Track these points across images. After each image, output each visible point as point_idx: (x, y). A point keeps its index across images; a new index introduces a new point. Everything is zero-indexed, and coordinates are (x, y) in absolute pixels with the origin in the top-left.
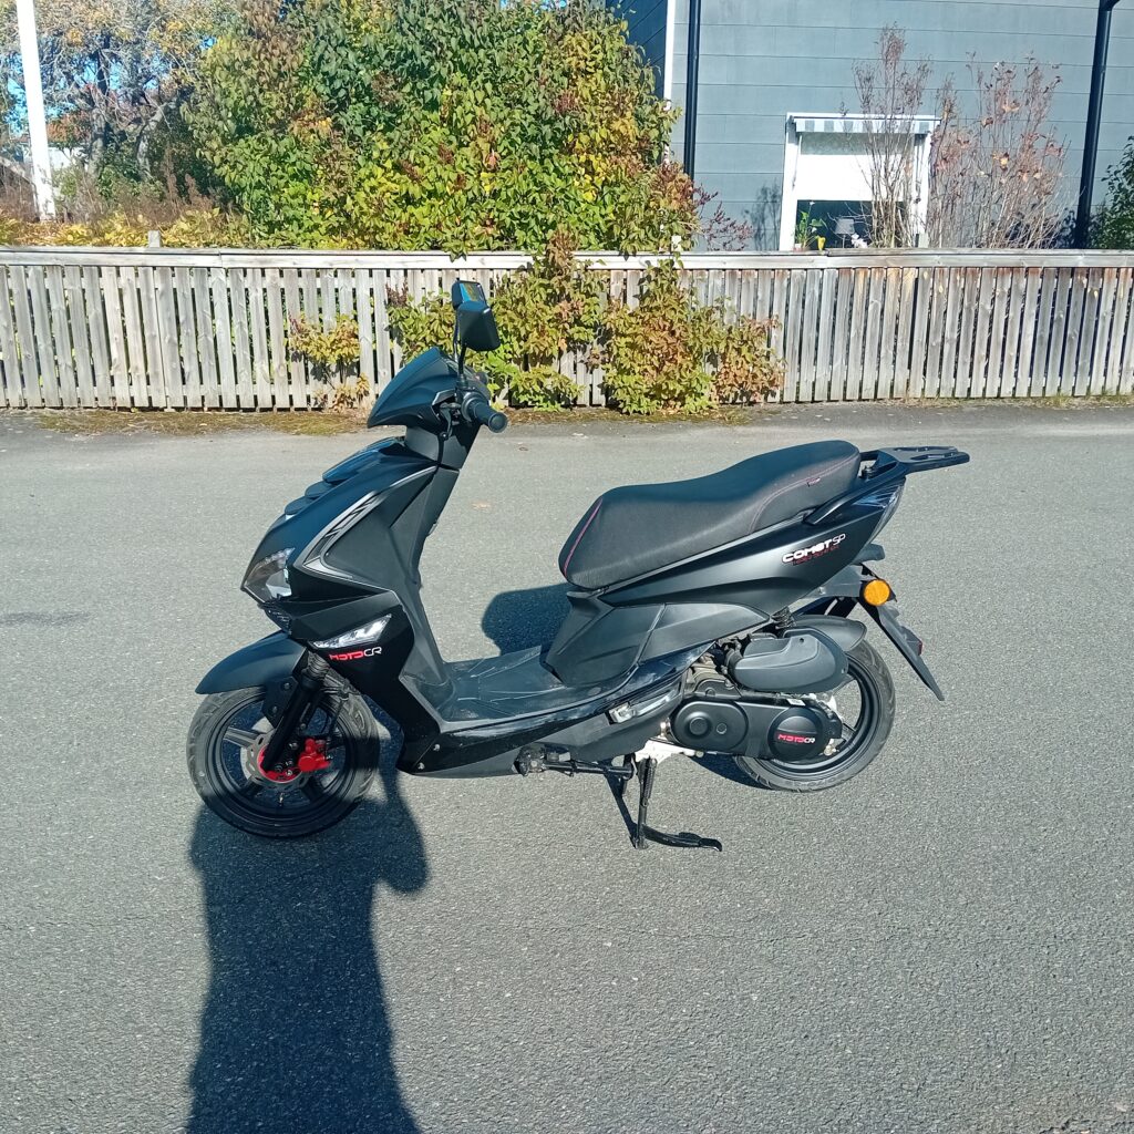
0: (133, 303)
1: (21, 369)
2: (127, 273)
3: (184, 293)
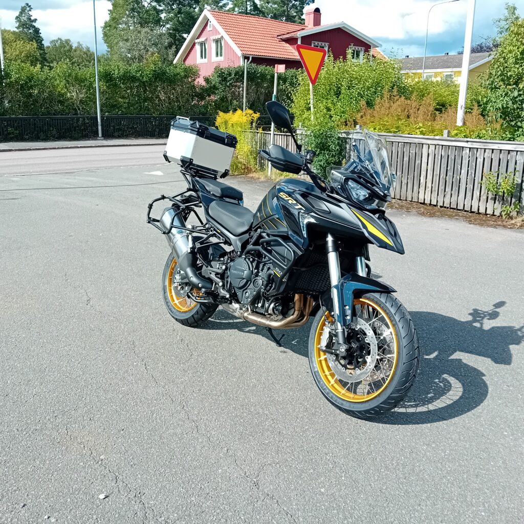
2: (432, 148)
3: (452, 157)
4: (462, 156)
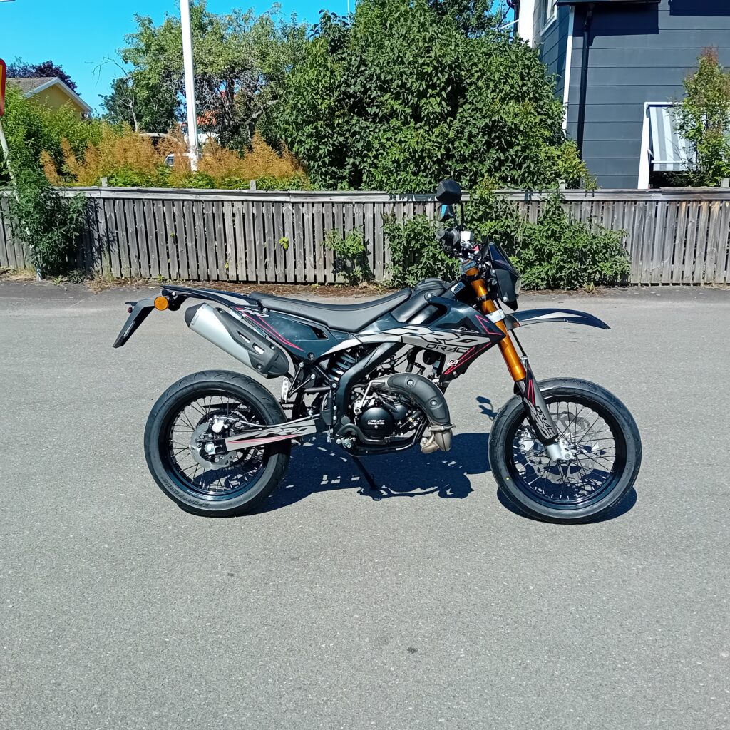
0: (240, 221)
1: (178, 257)
2: (238, 206)
3: (268, 216)
4: (283, 214)
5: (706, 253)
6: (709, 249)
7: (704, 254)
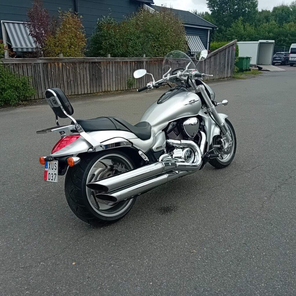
5: (60, 84)
6: (61, 82)
7: (59, 84)
